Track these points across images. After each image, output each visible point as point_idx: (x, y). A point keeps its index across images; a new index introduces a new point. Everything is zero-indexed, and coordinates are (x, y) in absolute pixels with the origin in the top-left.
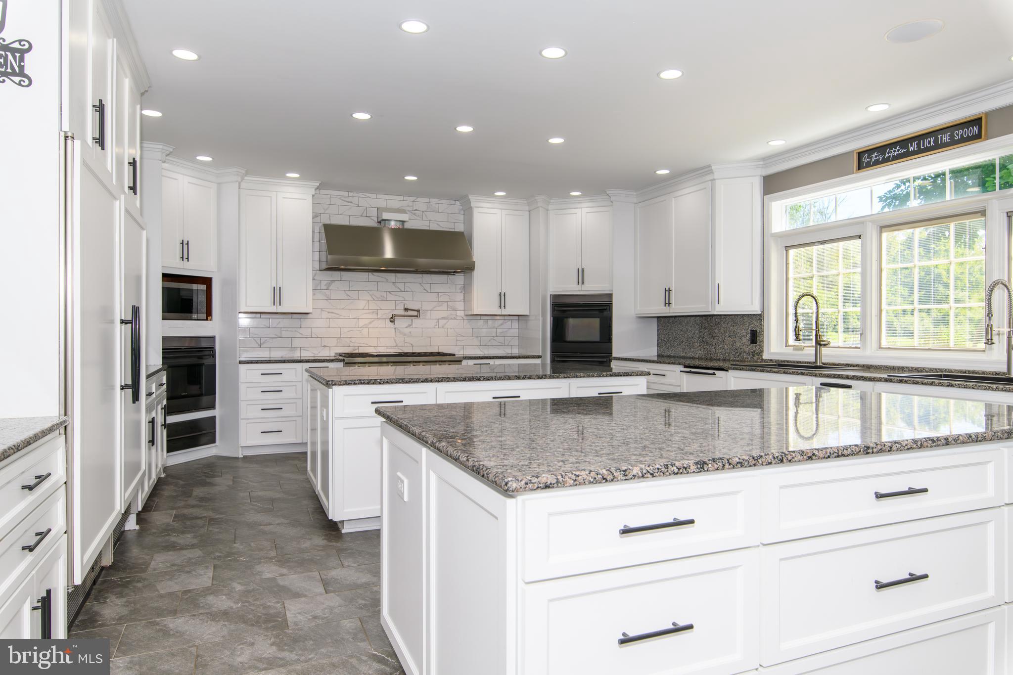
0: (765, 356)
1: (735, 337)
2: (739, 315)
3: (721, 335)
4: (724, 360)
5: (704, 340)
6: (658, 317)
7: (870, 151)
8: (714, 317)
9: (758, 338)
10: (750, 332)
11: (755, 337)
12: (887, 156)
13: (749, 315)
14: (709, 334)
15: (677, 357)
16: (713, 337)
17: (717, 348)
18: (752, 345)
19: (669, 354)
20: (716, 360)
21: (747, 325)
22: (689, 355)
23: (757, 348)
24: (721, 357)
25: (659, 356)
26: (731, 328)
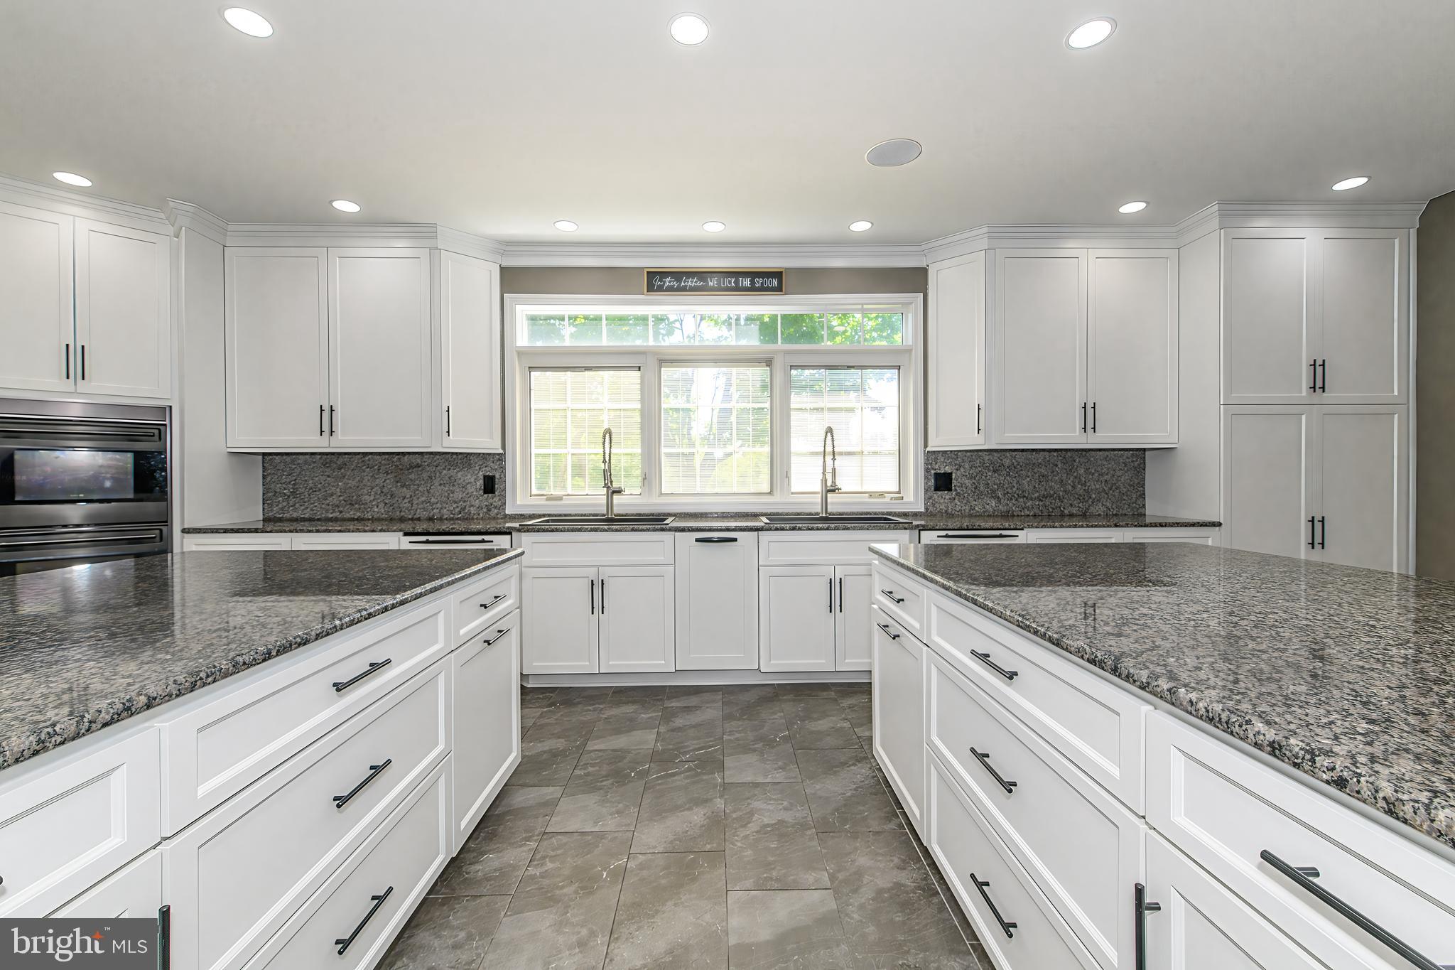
0: (509, 510)
1: (453, 485)
2: (461, 453)
3: (423, 482)
4: (431, 519)
5: (385, 490)
6: (264, 454)
7: (663, 274)
8: (407, 456)
9: (496, 486)
10: (482, 477)
11: (490, 485)
12: (683, 284)
13: (480, 454)
14: (397, 482)
15: (318, 520)
16: (408, 487)
17: (415, 502)
18: (486, 495)
19: (295, 515)
20: (412, 519)
21: (477, 468)
22: (348, 516)
23: (496, 499)
24: (425, 514)
25: (266, 520)
26: (444, 472)
